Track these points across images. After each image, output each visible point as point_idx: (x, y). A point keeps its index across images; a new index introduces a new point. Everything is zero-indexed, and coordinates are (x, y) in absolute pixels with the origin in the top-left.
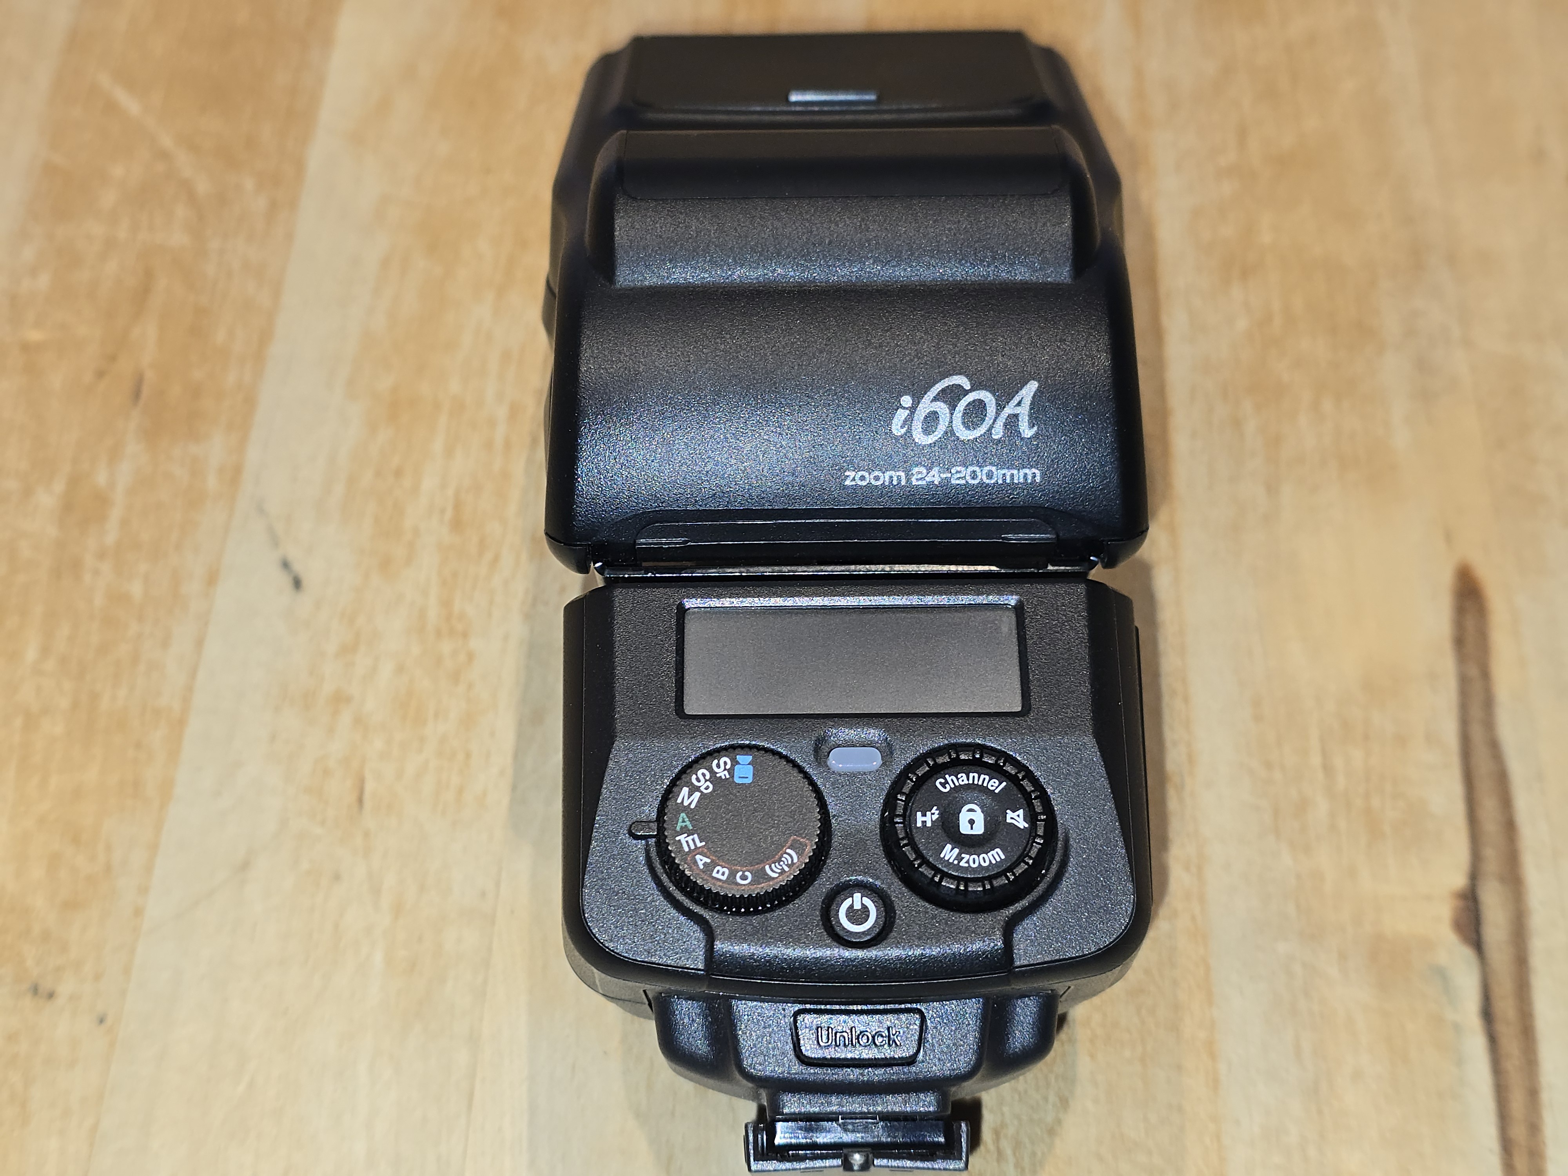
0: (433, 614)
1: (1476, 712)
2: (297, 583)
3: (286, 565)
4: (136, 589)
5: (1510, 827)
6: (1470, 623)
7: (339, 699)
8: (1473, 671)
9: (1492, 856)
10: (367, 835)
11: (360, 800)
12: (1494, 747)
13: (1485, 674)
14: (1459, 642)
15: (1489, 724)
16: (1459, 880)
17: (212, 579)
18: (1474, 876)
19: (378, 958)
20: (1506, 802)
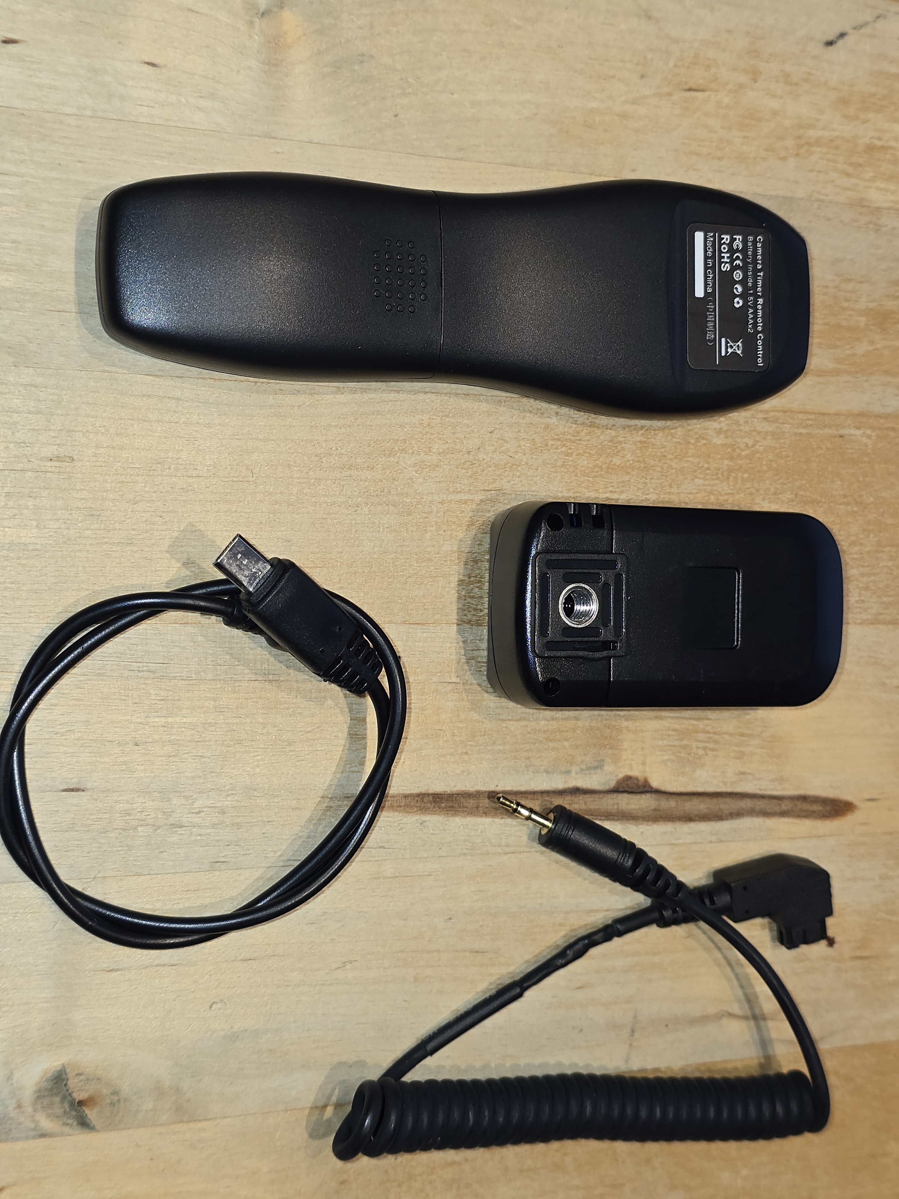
0: (811, 133)
1: (760, 804)
2: (830, 43)
3: (842, 35)
6: (816, 807)
7: (755, 74)
8: (785, 806)
9: (669, 804)
10: (670, 94)
11: (690, 90)
16: (655, 783)
18: (657, 792)
19: (594, 104)
20: (704, 818)
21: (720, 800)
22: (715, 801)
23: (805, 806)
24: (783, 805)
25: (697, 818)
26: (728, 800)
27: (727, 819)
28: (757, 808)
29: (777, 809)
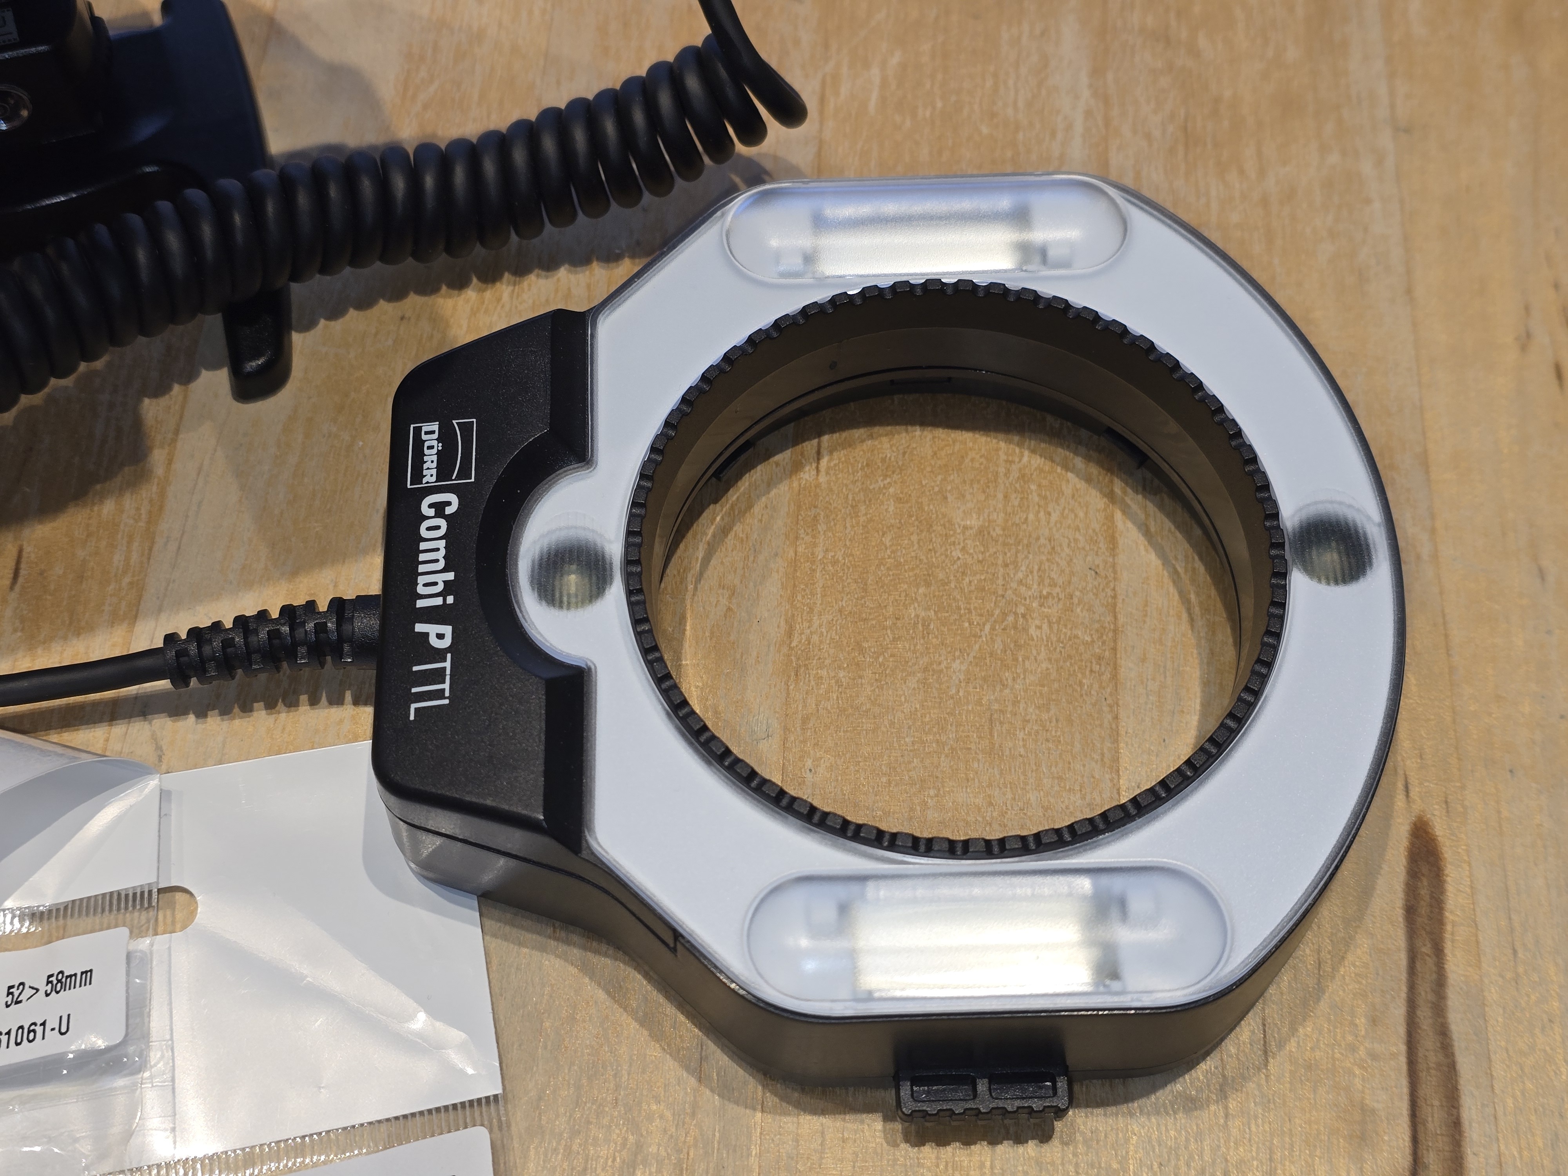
1: (1425, 992)
5: (1455, 1126)
8: (1426, 949)
12: (1443, 1032)
13: (1439, 951)
14: (1410, 911)
15: (1439, 1009)
20: (1453, 1098)
21: (1421, 1066)
22: (1423, 1075)
23: (1423, 909)
24: (1424, 950)
25: (1454, 1111)
26: (1421, 1053)
27: (1453, 1054)
28: (1431, 997)
29: (1430, 962)
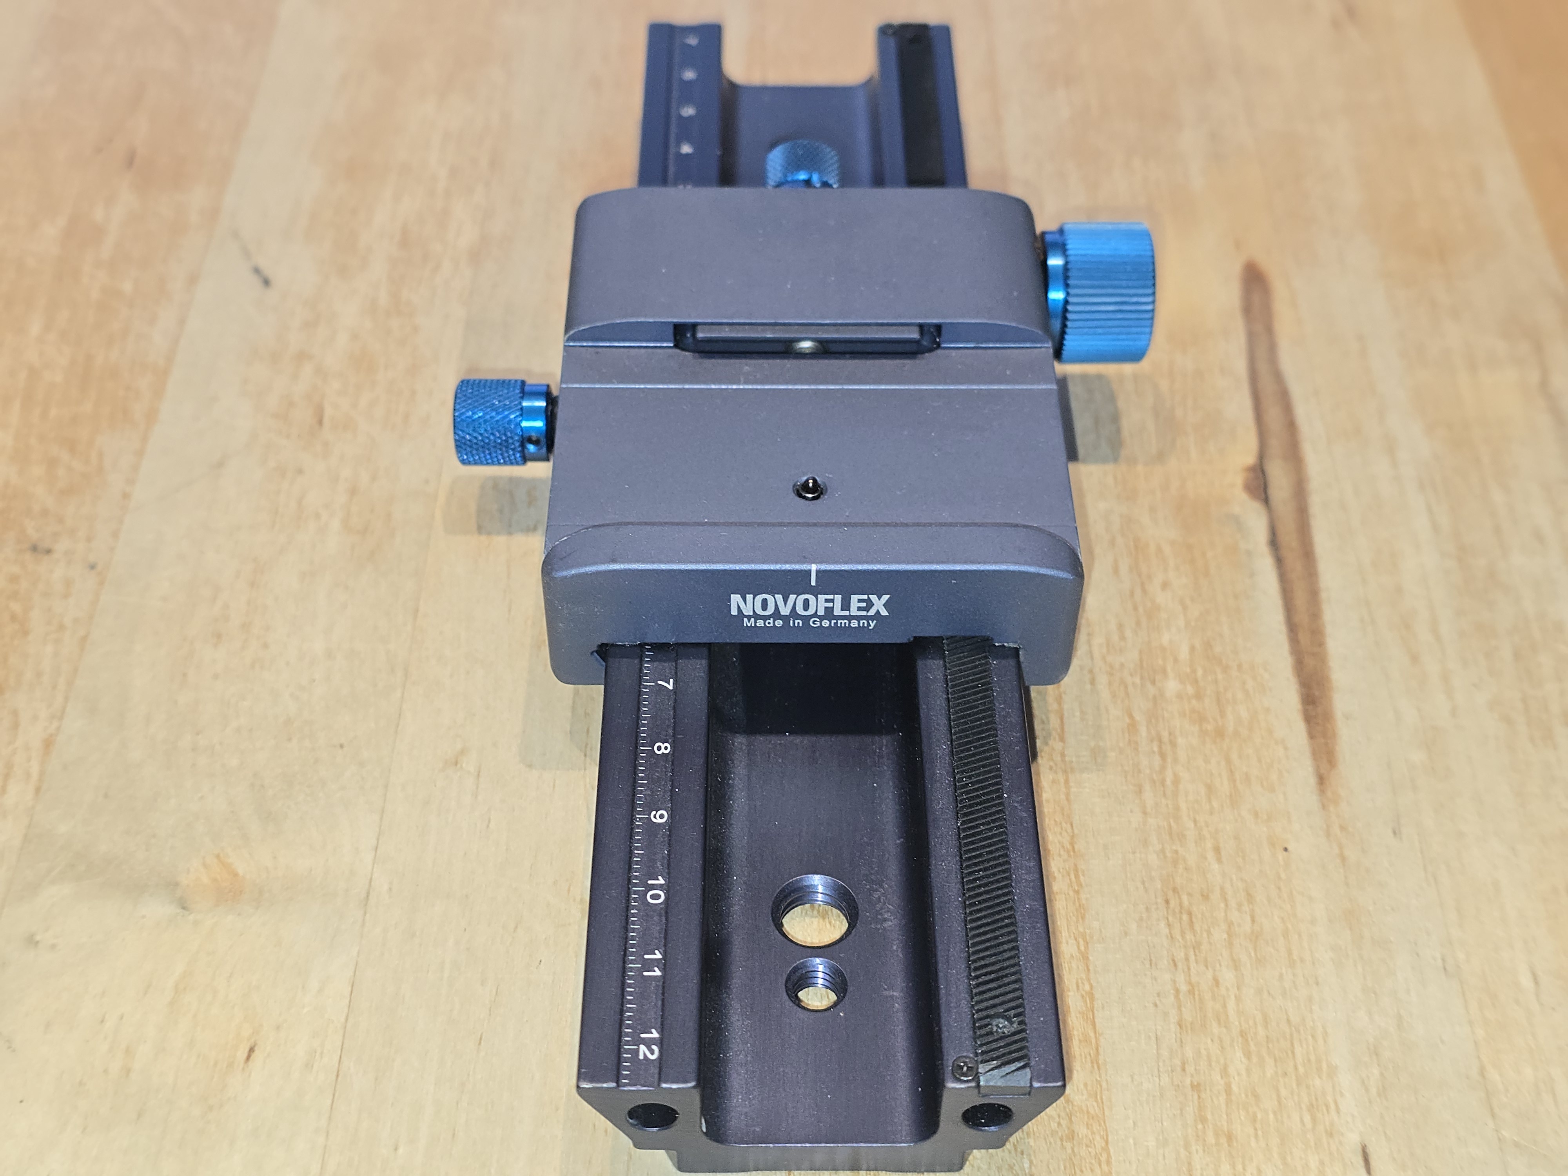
1: (1261, 354)
2: (266, 282)
3: (257, 271)
4: (127, 287)
5: (1291, 426)
6: (1256, 299)
7: (302, 357)
8: (1259, 327)
9: (1276, 445)
11: (320, 422)
12: (1278, 377)
14: (1247, 311)
15: (1273, 360)
16: (1250, 459)
17: (193, 280)
18: (1262, 456)
20: (1288, 409)
23: (1257, 310)
24: (1259, 331)
25: (1290, 417)
26: (1261, 386)
27: (1286, 386)
28: (1266, 356)
29: (1265, 338)
